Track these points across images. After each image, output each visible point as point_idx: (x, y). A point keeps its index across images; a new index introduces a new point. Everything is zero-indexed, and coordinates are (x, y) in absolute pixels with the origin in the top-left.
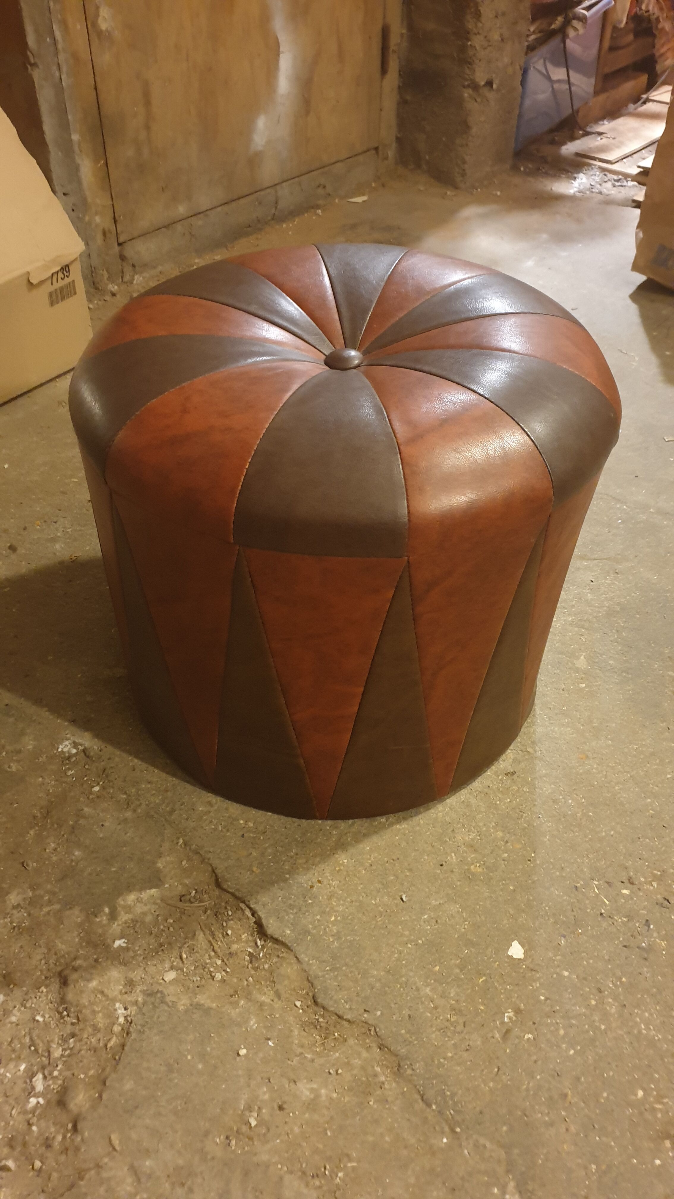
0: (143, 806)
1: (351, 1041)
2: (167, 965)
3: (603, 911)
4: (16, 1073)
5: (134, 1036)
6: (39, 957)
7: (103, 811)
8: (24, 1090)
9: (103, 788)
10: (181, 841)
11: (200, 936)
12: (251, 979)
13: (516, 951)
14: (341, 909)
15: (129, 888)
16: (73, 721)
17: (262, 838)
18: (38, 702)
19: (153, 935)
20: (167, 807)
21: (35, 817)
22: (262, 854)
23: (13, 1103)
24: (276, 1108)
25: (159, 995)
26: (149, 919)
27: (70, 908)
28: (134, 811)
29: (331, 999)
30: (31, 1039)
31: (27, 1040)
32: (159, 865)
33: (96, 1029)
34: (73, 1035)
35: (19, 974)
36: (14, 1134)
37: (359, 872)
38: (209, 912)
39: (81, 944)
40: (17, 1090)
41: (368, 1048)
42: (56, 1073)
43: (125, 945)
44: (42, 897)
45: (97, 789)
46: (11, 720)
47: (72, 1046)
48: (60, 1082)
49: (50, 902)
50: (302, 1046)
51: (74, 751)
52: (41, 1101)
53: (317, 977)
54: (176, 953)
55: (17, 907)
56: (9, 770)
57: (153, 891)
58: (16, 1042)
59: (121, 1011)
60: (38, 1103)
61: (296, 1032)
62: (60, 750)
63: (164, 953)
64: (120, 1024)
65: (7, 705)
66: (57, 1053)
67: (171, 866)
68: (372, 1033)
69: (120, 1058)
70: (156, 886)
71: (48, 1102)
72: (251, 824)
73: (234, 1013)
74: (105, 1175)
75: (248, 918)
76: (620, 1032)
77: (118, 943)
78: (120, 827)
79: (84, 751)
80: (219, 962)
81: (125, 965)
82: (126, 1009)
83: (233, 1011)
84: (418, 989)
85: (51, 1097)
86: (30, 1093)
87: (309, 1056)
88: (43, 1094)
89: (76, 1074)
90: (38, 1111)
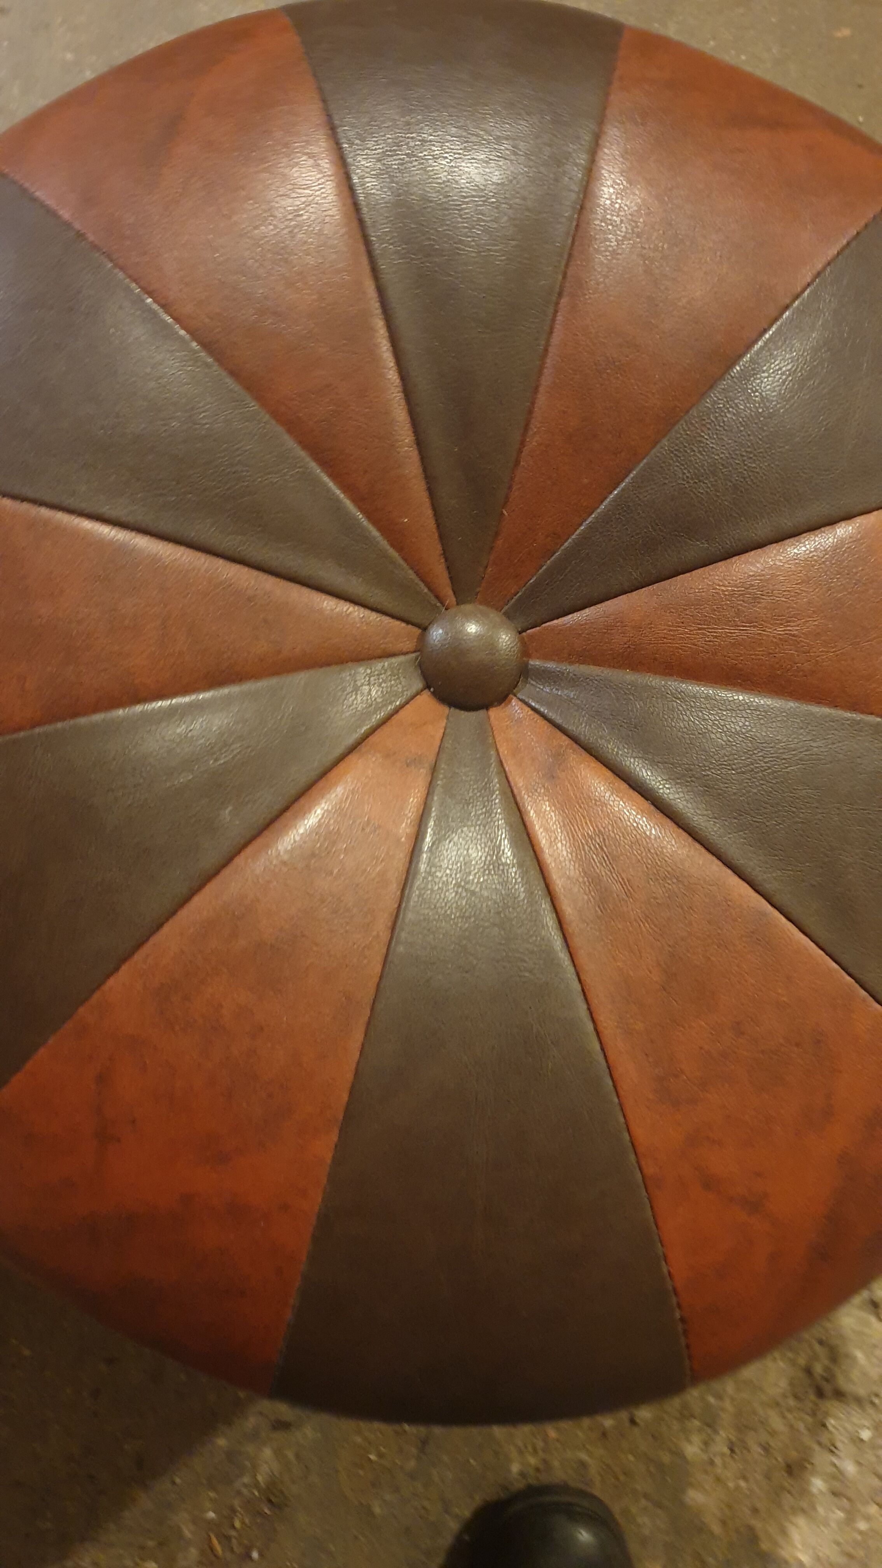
6: (779, 1419)
35: (793, 1452)
44: (707, 1408)
55: (707, 1444)
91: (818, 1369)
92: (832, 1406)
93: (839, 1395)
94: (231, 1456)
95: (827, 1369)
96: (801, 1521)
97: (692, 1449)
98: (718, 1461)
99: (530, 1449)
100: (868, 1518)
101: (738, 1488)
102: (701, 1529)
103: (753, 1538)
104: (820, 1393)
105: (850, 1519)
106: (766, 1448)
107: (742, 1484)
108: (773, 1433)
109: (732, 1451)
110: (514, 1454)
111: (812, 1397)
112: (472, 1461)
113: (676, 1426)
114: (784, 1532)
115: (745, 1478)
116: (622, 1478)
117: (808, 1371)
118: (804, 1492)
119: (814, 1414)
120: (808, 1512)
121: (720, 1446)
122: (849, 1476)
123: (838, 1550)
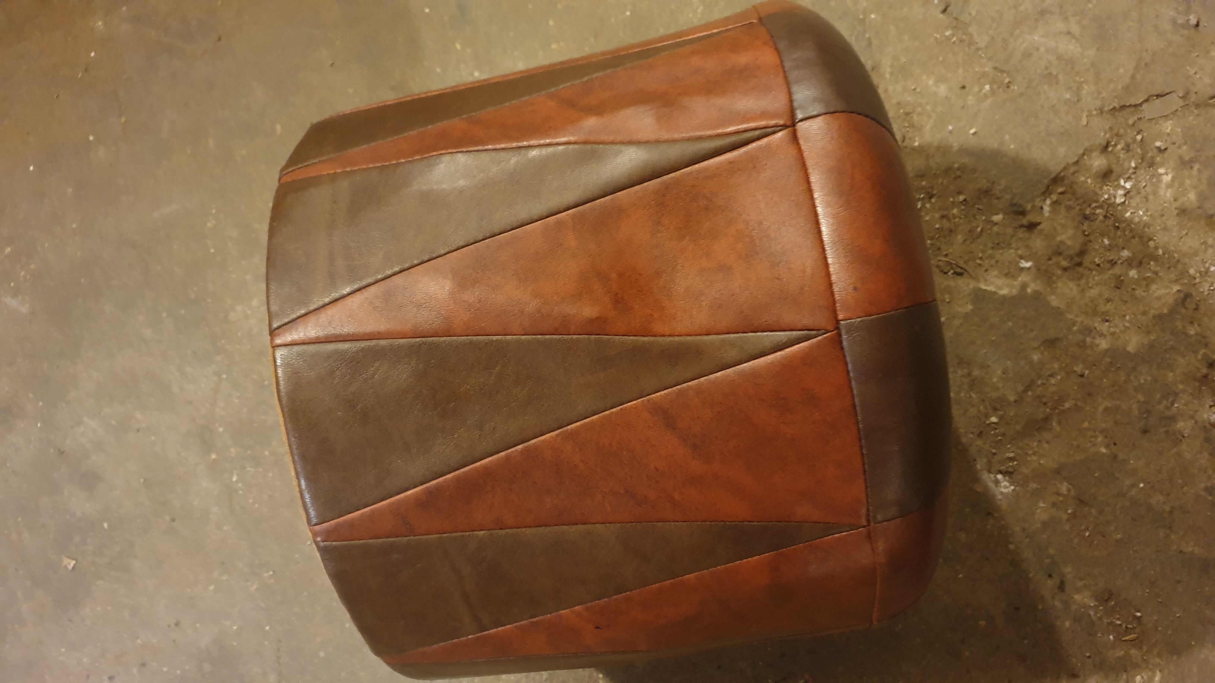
1: (894, 101)
4: (1135, 212)
5: (1046, 181)
6: (1092, 291)
7: (997, 389)
8: (1131, 198)
9: (987, 416)
12: (940, 182)
15: (1004, 299)
16: (989, 513)
18: (1016, 562)
19: (997, 260)
21: (1059, 423)
23: (1143, 191)
24: (967, 89)
26: (995, 273)
27: (1059, 308)
28: (969, 374)
30: (1116, 233)
31: (1119, 233)
32: (970, 307)
33: (1069, 208)
34: (1086, 217)
35: (1113, 285)
36: (1148, 169)
38: (944, 253)
39: (1057, 279)
40: (1137, 199)
42: (1106, 196)
43: (1022, 261)
44: (1080, 331)
45: (994, 419)
46: (1051, 551)
47: (1089, 209)
48: (1106, 188)
49: (1074, 323)
50: (929, 116)
51: (1000, 477)
52: (1122, 182)
54: (984, 236)
55: (1102, 335)
56: (1070, 487)
57: (984, 287)
58: (1128, 237)
59: (1046, 209)
60: (1125, 182)
61: (928, 127)
62: (1012, 487)
63: (993, 241)
64: (1051, 199)
65: (1050, 576)
66: (1100, 211)
67: (960, 302)
69: (1061, 171)
70: (980, 289)
71: (1118, 179)
74: (1099, 103)
77: (1028, 264)
78: (990, 363)
79: (990, 471)
80: (955, 211)
81: (1028, 245)
82: (1042, 208)
83: (966, 161)
85: (1115, 181)
86: (1128, 192)
87: (928, 108)
88: (1119, 187)
89: (1093, 185)
90: (1127, 176)
91: (1065, 263)
92: (1088, 258)
93: (1081, 253)
94: (1077, 620)
95: (1064, 258)
96: (1154, 287)
97: (1104, 344)
98: (1112, 330)
99: (1093, 439)
100: (1156, 248)
101: (1129, 322)
102: (1151, 346)
103: (1160, 317)
104: (1080, 264)
105: (1156, 259)
106: (1108, 300)
107: (1128, 318)
108: (1100, 295)
109: (1107, 321)
110: (1093, 450)
111: (1081, 269)
112: (1096, 475)
113: (1089, 352)
114: (1159, 299)
115: (1125, 316)
116: (1116, 388)
117: (1065, 269)
118: (1137, 282)
119: (1091, 270)
120: (1149, 282)
121: (1104, 327)
122: (1130, 255)
123: (1172, 269)
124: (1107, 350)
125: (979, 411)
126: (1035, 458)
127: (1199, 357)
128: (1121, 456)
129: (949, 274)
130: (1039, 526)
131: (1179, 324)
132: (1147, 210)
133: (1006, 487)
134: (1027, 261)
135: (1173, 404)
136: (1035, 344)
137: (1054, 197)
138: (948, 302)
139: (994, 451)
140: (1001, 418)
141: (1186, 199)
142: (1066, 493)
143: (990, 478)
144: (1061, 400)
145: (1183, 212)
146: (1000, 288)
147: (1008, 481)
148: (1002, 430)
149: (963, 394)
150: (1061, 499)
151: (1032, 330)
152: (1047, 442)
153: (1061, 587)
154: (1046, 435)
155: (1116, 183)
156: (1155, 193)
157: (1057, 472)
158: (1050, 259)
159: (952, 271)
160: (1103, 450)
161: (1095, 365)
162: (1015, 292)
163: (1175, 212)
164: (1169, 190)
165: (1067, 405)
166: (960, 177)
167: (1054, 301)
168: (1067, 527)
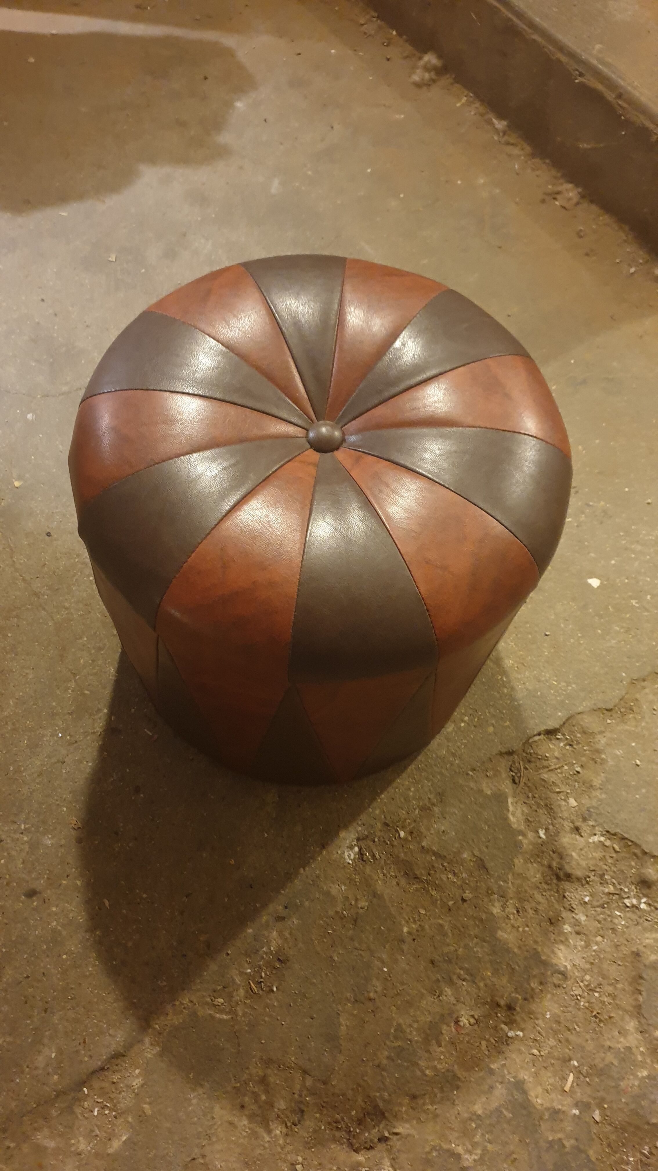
0: (431, 796)
1: (638, 696)
2: (563, 803)
3: (576, 524)
4: (621, 918)
5: (618, 830)
6: (540, 896)
7: (428, 830)
8: (634, 912)
9: (403, 828)
10: (471, 773)
11: (545, 776)
12: (585, 748)
13: (595, 582)
14: (548, 675)
15: (505, 817)
16: (323, 846)
17: (480, 713)
18: (289, 877)
19: (538, 810)
20: (437, 777)
21: (417, 890)
22: (494, 716)
23: (643, 919)
25: (592, 810)
26: (526, 810)
27: (514, 865)
28: (434, 804)
29: (611, 700)
30: (598, 907)
31: (598, 909)
32: (489, 793)
33: (603, 859)
34: (602, 876)
35: (551, 913)
37: (521, 655)
38: (527, 766)
39: (539, 862)
40: (634, 917)
41: (644, 688)
42: (626, 890)
43: (544, 831)
44: (500, 887)
45: (402, 834)
46: (307, 904)
47: (609, 877)
48: (633, 887)
49: (505, 882)
50: (636, 726)
51: (356, 849)
52: (644, 900)
53: (595, 704)
54: (554, 796)
55: (503, 908)
56: (366, 908)
57: (510, 800)
58: (598, 918)
59: (596, 839)
60: (644, 903)
61: (627, 727)
62: (351, 862)
63: (553, 804)
64: (605, 840)
65: (286, 907)
66: (611, 889)
67: (490, 784)
68: (635, 682)
69: (632, 842)
70: (507, 798)
71: (645, 896)
72: (466, 718)
73: (611, 763)
75: (540, 740)
76: (652, 550)
77: (542, 835)
78: (448, 817)
79: (358, 839)
80: (566, 767)
81: (559, 833)
82: (595, 835)
83: (610, 763)
84: (612, 647)
85: (643, 894)
86: (637, 908)
87: (643, 724)
88: (639, 899)
89: (631, 875)
90: (651, 902)
91: (555, 865)
92: (566, 885)
93: (568, 877)
94: (256, 938)
95: (558, 863)
96: (562, 947)
97: (496, 910)
98: (512, 917)
99: (412, 919)
100: (597, 943)
101: (524, 931)
102: (508, 950)
103: (536, 955)
104: (558, 878)
105: (588, 945)
106: (536, 911)
107: (527, 929)
108: (539, 903)
109: (518, 912)
110: (403, 922)
111: (555, 881)
112: (382, 928)
113: (485, 899)
114: (553, 952)
115: (527, 926)
116: (462, 929)
117: (550, 867)
118: (561, 933)
119: (558, 892)
120: (565, 942)
121: (511, 909)
122: (583, 923)
123: (584, 960)
124: (492, 914)
125: (405, 819)
126: (381, 875)
127: (513, 995)
128: (405, 947)
129: (511, 773)
130: (325, 888)
131: (535, 972)
132: (627, 927)
133: (349, 856)
134: (545, 834)
135: (464, 980)
136: (477, 853)
137: (608, 843)
138: (487, 776)
139: (376, 840)
140: (406, 839)
141: (649, 953)
142: (360, 906)
143: (353, 841)
144: (437, 887)
145: (637, 955)
146: (513, 815)
147: (355, 858)
148: (395, 843)
149: (414, 802)
150: (353, 903)
151: (487, 847)
152: (398, 884)
153: (280, 919)
154: (403, 882)
155: (641, 895)
156: (645, 929)
157: (375, 895)
158: (554, 852)
159: (514, 774)
160: (405, 930)
161: (476, 907)
162: (515, 826)
163: (634, 949)
164: (652, 941)
165: (434, 893)
166: (596, 763)
167: (519, 861)
168: (331, 913)
